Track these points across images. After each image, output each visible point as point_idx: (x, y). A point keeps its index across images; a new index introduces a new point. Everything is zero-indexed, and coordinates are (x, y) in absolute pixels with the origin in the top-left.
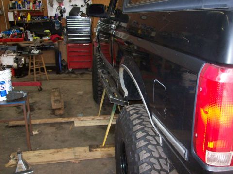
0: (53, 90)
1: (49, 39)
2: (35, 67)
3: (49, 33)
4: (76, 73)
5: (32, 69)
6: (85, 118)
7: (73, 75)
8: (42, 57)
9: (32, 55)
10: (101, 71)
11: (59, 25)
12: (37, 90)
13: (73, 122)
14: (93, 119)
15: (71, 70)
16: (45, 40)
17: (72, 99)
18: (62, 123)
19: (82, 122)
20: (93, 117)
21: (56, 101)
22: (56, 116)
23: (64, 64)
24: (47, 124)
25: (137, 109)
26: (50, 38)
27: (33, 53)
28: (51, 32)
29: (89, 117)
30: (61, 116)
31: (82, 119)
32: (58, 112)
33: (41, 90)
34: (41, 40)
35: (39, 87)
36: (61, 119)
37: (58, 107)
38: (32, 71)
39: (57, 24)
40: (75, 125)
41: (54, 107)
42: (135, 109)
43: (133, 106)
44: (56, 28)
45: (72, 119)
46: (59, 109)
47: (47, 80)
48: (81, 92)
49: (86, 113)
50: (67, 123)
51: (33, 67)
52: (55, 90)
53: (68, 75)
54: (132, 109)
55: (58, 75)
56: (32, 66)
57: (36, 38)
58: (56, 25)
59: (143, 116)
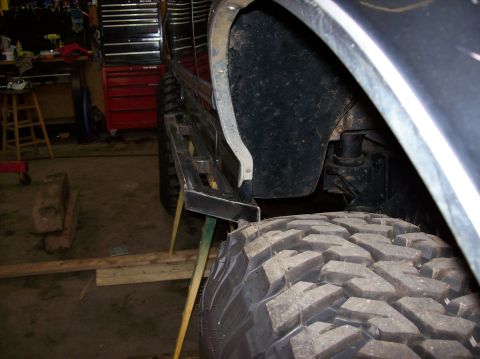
0: (45, 181)
1: (55, 56)
2: (17, 125)
3: (58, 41)
4: (128, 139)
5: (11, 129)
6: (130, 259)
7: (120, 145)
8: (35, 100)
9: (8, 92)
10: (172, 115)
11: (81, 21)
12: (18, 182)
13: (93, 272)
14: (153, 262)
15: (113, 132)
16: (45, 58)
17: (105, 204)
18: (60, 276)
19: (119, 272)
20: (152, 257)
21: (45, 211)
22: (49, 253)
23: (96, 119)
24: (18, 278)
25: (310, 247)
26: (57, 53)
27: (11, 89)
28: (62, 38)
29: (140, 257)
30: (64, 254)
31: (120, 261)
32: (55, 243)
33: (26, 181)
34: (35, 57)
35: (21, 175)
36: (58, 263)
37: (54, 228)
38: (11, 135)
39: (75, 18)
40: (99, 281)
41: (40, 228)
42: (296, 245)
43: (282, 227)
44: (74, 28)
45: (93, 263)
46: (58, 233)
47: (49, 158)
48: (131, 186)
49: (136, 244)
50: (77, 274)
51: (13, 126)
52: (51, 180)
53: (105, 145)
54: (278, 247)
55: (80, 147)
56: (11, 124)
57: (21, 53)
58: (74, 21)
59: (358, 294)
